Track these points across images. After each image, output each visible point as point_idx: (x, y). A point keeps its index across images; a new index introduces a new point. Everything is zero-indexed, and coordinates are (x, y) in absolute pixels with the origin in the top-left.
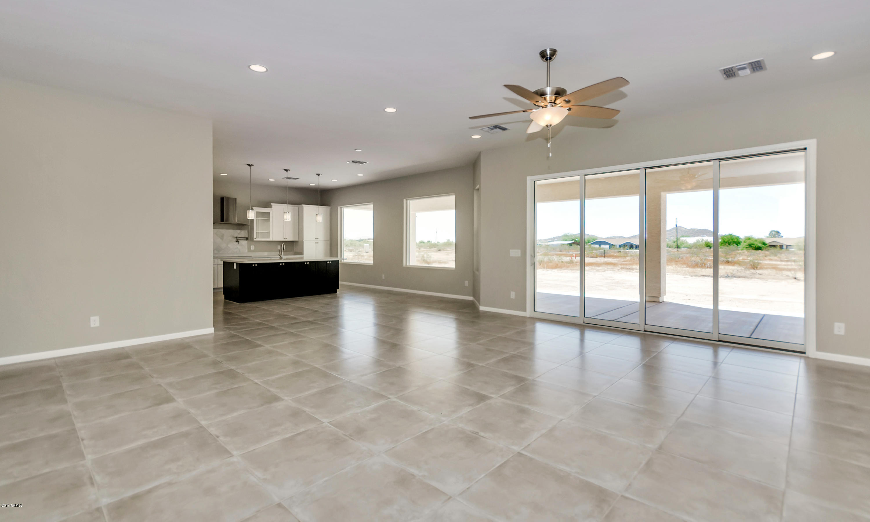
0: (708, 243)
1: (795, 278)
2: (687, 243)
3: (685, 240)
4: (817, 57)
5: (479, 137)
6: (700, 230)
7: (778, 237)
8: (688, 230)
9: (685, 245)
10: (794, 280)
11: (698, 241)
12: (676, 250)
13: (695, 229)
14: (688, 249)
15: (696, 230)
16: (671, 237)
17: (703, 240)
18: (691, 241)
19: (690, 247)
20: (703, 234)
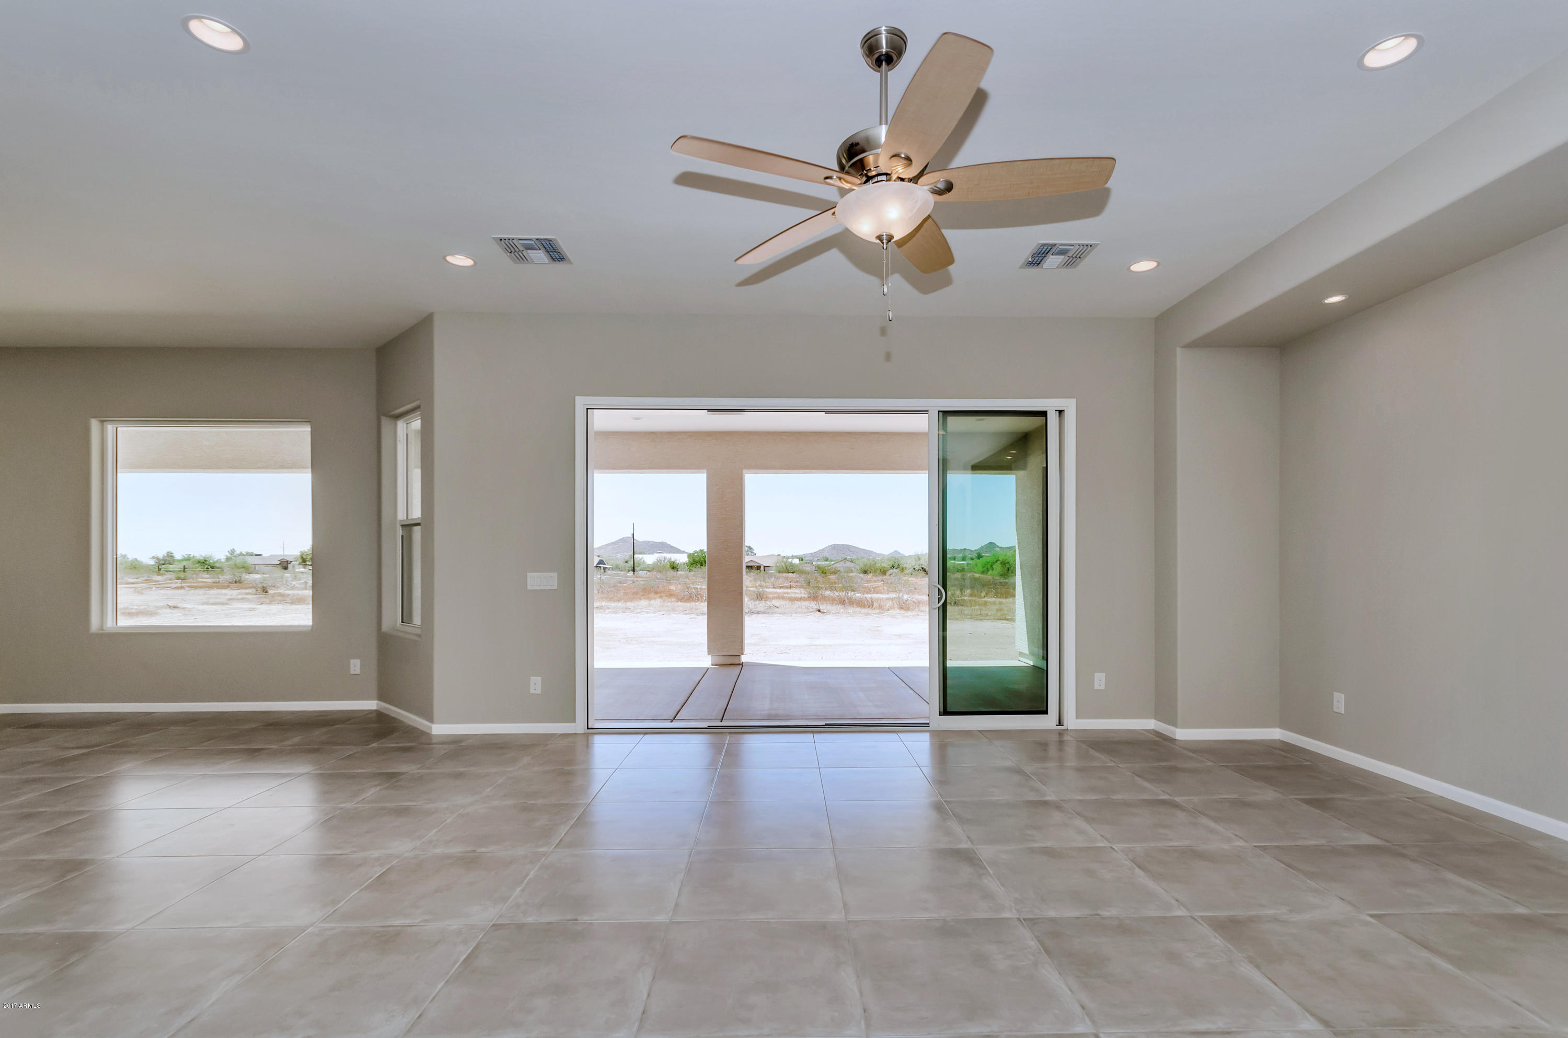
0: (674, 562)
1: (819, 611)
2: (644, 562)
3: (641, 559)
4: (1136, 268)
5: (469, 262)
6: (656, 543)
7: (751, 555)
8: (640, 542)
9: (642, 566)
10: (818, 613)
11: (659, 561)
12: (631, 573)
13: (649, 542)
14: (649, 573)
15: (651, 543)
16: (618, 554)
17: (665, 558)
18: (649, 559)
19: (650, 569)
20: (660, 550)
